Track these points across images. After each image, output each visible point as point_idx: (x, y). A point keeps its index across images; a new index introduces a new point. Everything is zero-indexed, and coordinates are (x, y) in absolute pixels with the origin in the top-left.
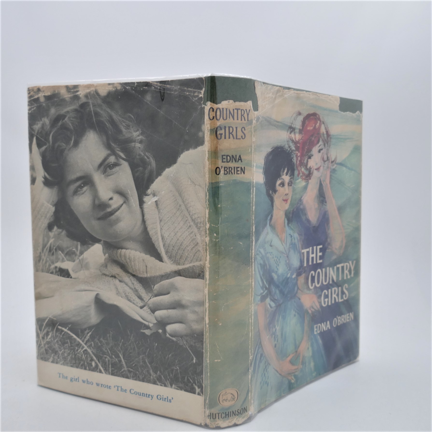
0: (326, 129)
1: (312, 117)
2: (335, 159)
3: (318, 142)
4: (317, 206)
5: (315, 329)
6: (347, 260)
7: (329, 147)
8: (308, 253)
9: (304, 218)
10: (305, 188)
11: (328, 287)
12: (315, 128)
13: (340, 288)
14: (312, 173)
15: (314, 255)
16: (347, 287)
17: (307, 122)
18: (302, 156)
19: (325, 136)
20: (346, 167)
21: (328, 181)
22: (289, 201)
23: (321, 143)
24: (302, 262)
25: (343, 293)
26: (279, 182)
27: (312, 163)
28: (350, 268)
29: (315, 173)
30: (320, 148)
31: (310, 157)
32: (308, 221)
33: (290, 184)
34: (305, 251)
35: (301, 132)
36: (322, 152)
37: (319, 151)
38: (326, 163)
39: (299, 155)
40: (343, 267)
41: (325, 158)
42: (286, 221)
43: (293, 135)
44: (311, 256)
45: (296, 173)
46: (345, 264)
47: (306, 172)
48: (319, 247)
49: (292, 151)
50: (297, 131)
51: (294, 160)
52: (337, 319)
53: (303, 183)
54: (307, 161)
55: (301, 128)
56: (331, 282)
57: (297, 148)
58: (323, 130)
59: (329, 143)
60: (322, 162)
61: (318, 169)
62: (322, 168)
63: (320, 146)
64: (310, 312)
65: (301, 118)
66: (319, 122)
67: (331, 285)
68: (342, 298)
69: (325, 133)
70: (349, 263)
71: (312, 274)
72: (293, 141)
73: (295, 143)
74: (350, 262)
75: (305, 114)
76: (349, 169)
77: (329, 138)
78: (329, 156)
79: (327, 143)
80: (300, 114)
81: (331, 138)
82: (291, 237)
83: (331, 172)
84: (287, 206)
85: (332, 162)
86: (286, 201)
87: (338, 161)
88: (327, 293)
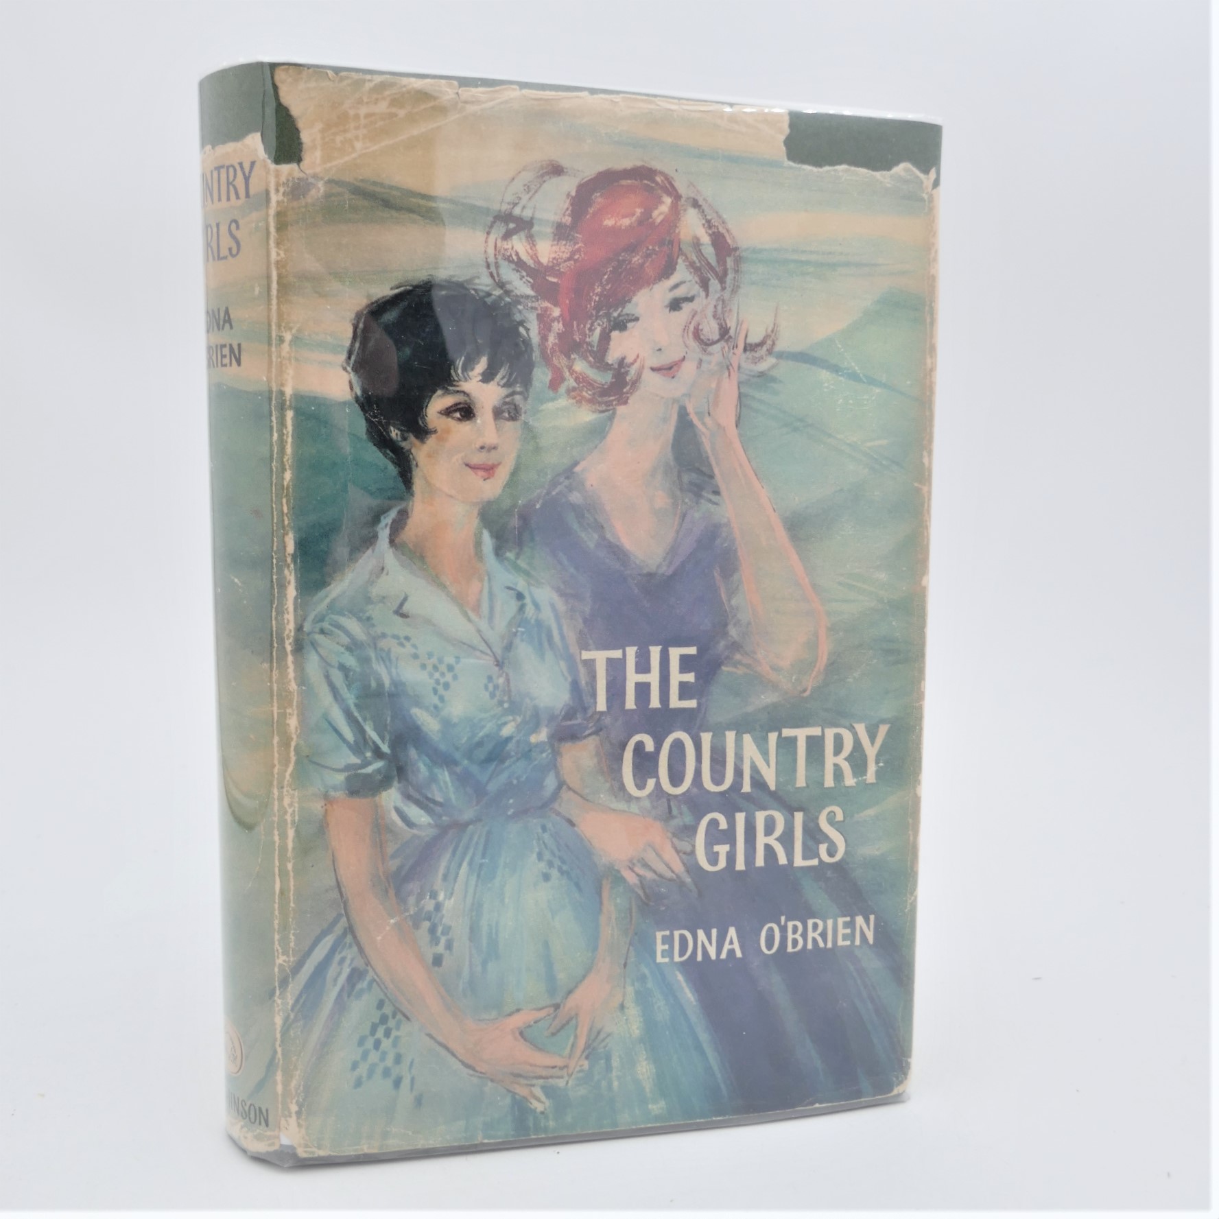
0: (709, 224)
1: (624, 182)
2: (767, 336)
3: (668, 270)
4: (662, 500)
5: (660, 947)
6: (839, 715)
7: (734, 291)
9: (590, 540)
10: (597, 433)
11: (730, 802)
12: (645, 220)
13: (799, 817)
14: (635, 383)
15: (653, 678)
16: (840, 817)
17: (598, 199)
18: (574, 315)
19: (709, 251)
20: (835, 369)
21: (726, 414)
22: (503, 474)
23: (682, 273)
24: (581, 695)
25: (814, 835)
26: (438, 403)
27: (630, 346)
28: (858, 745)
29: (652, 382)
30: (680, 292)
31: (621, 325)
32: (617, 551)
33: (507, 412)
34: (600, 657)
35: (561, 233)
36: (687, 307)
37: (675, 305)
38: (717, 348)
39: (556, 312)
40: (815, 745)
41: (711, 329)
42: (488, 541)
43: (518, 245)
44: (633, 678)
45: (541, 376)
46: (830, 733)
47: (605, 378)
48: (675, 653)
49: (518, 300)
50: (544, 231)
51: (532, 331)
52: (783, 930)
53: (586, 416)
54: (605, 338)
55: (568, 220)
56: (747, 788)
57: (546, 291)
58: (692, 226)
59: (730, 276)
60: (692, 343)
61: (669, 370)
62: (689, 369)
63: (676, 286)
64: (631, 878)
65: (567, 186)
66: (668, 200)
67: (747, 797)
68: (809, 853)
69: (706, 239)
70: (851, 729)
71: (639, 747)
72: (519, 265)
73: (536, 273)
74: (861, 728)
75: (590, 170)
76: (853, 376)
77: (730, 262)
78: (731, 324)
79: (722, 280)
80: (557, 170)
81: (738, 260)
82: (520, 596)
83: (740, 384)
84: (492, 489)
85: (749, 348)
88: (723, 825)
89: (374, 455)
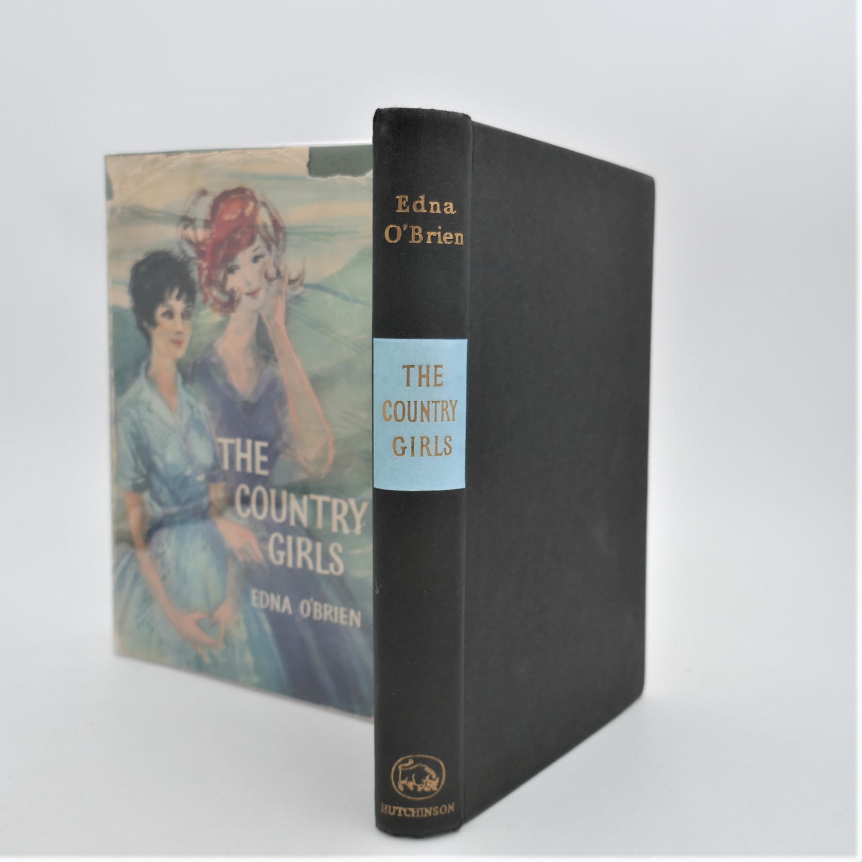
0: (271, 215)
1: (233, 196)
2: (299, 276)
3: (252, 241)
4: (250, 363)
5: (254, 598)
6: (339, 491)
8: (232, 448)
9: (220, 381)
10: (222, 327)
11: (285, 529)
12: (242, 216)
13: (319, 546)
14: (239, 301)
15: (248, 456)
16: (340, 549)
17: (222, 206)
18: (212, 267)
19: (271, 230)
20: (335, 293)
21: (280, 318)
22: (185, 346)
23: (259, 242)
24: (217, 459)
25: (327, 559)
26: (160, 310)
27: (235, 282)
28: (350, 512)
29: (246, 301)
30: (258, 252)
31: (231, 270)
32: (230, 388)
33: (186, 315)
34: (226, 442)
35: (207, 224)
36: (261, 261)
37: (256, 259)
38: (275, 283)
39: (205, 265)
40: (327, 506)
41: (272, 272)
42: (179, 379)
43: (190, 232)
44: (239, 455)
45: (199, 297)
46: (335, 502)
47: (224, 299)
48: (259, 445)
49: (190, 259)
50: (200, 224)
51: (195, 275)
52: (312, 605)
53: (217, 318)
54: (225, 278)
55: (209, 218)
56: (292, 523)
57: (201, 254)
58: (263, 217)
59: (281, 243)
60: (264, 281)
61: (253, 294)
62: (262, 294)
63: (256, 250)
64: (240, 558)
65: (208, 201)
66: (252, 204)
67: (292, 528)
68: (325, 566)
69: (269, 223)
70: (347, 501)
71: (243, 491)
72: (190, 242)
73: (196, 245)
74: (352, 502)
76: (346, 298)
77: (281, 235)
78: (282, 269)
79: (277, 244)
80: (203, 193)
81: (285, 234)
82: (192, 407)
83: (287, 302)
84: (180, 353)
85: (291, 282)
86: (178, 343)
87: (308, 280)
88: (282, 540)
89: (138, 334)
